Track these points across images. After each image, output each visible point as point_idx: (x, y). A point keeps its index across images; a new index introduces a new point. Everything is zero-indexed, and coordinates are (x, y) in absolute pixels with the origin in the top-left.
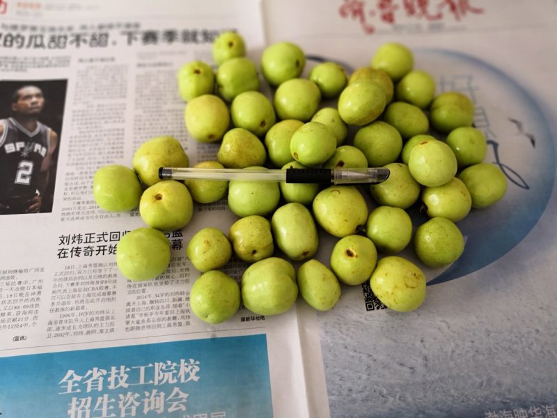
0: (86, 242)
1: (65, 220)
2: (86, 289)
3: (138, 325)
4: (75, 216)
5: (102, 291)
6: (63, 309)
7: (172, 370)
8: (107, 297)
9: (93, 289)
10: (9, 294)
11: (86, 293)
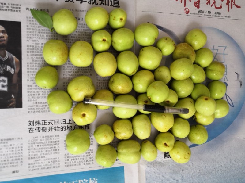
0: (43, 125)
1: (30, 112)
2: (45, 148)
3: (70, 164)
4: (35, 110)
5: (53, 149)
6: (34, 158)
8: (55, 151)
9: (48, 148)
10: (6, 151)
11: (45, 150)
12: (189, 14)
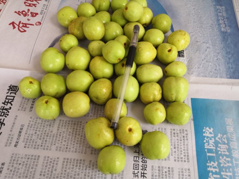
3: (186, 156)
5: (168, 175)
7: (208, 140)
12: (42, 22)
